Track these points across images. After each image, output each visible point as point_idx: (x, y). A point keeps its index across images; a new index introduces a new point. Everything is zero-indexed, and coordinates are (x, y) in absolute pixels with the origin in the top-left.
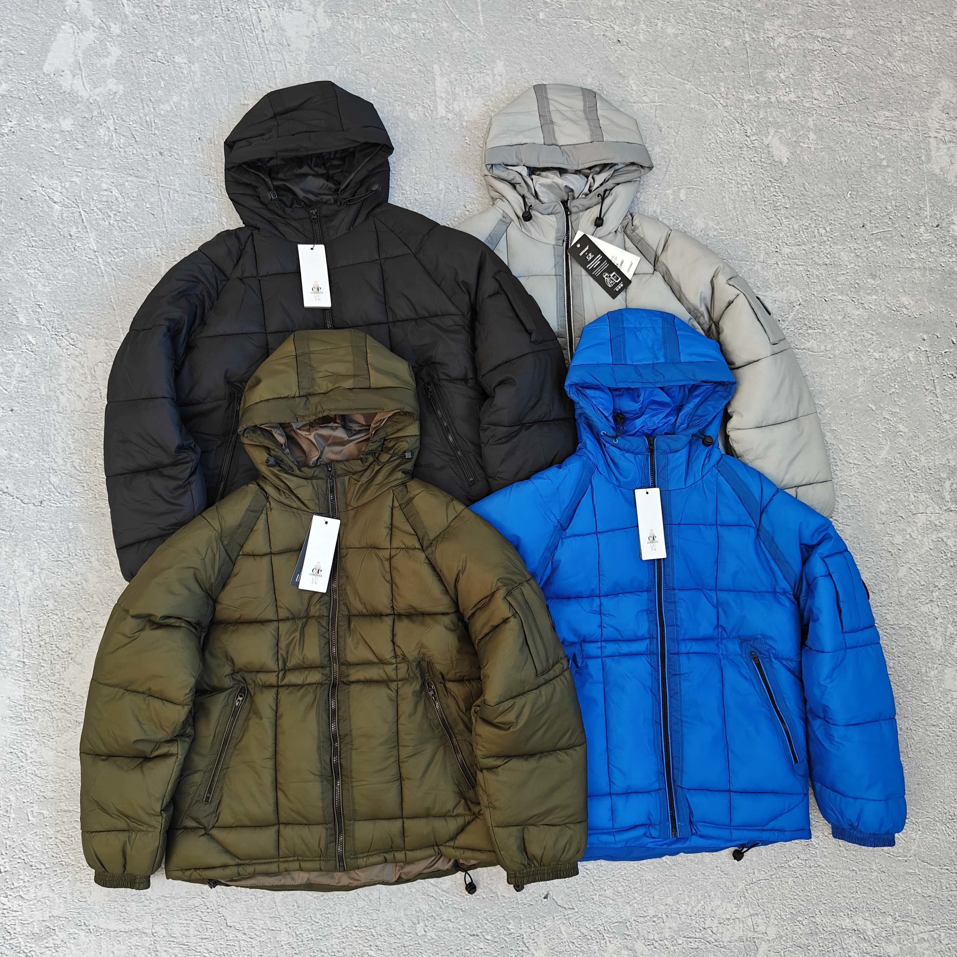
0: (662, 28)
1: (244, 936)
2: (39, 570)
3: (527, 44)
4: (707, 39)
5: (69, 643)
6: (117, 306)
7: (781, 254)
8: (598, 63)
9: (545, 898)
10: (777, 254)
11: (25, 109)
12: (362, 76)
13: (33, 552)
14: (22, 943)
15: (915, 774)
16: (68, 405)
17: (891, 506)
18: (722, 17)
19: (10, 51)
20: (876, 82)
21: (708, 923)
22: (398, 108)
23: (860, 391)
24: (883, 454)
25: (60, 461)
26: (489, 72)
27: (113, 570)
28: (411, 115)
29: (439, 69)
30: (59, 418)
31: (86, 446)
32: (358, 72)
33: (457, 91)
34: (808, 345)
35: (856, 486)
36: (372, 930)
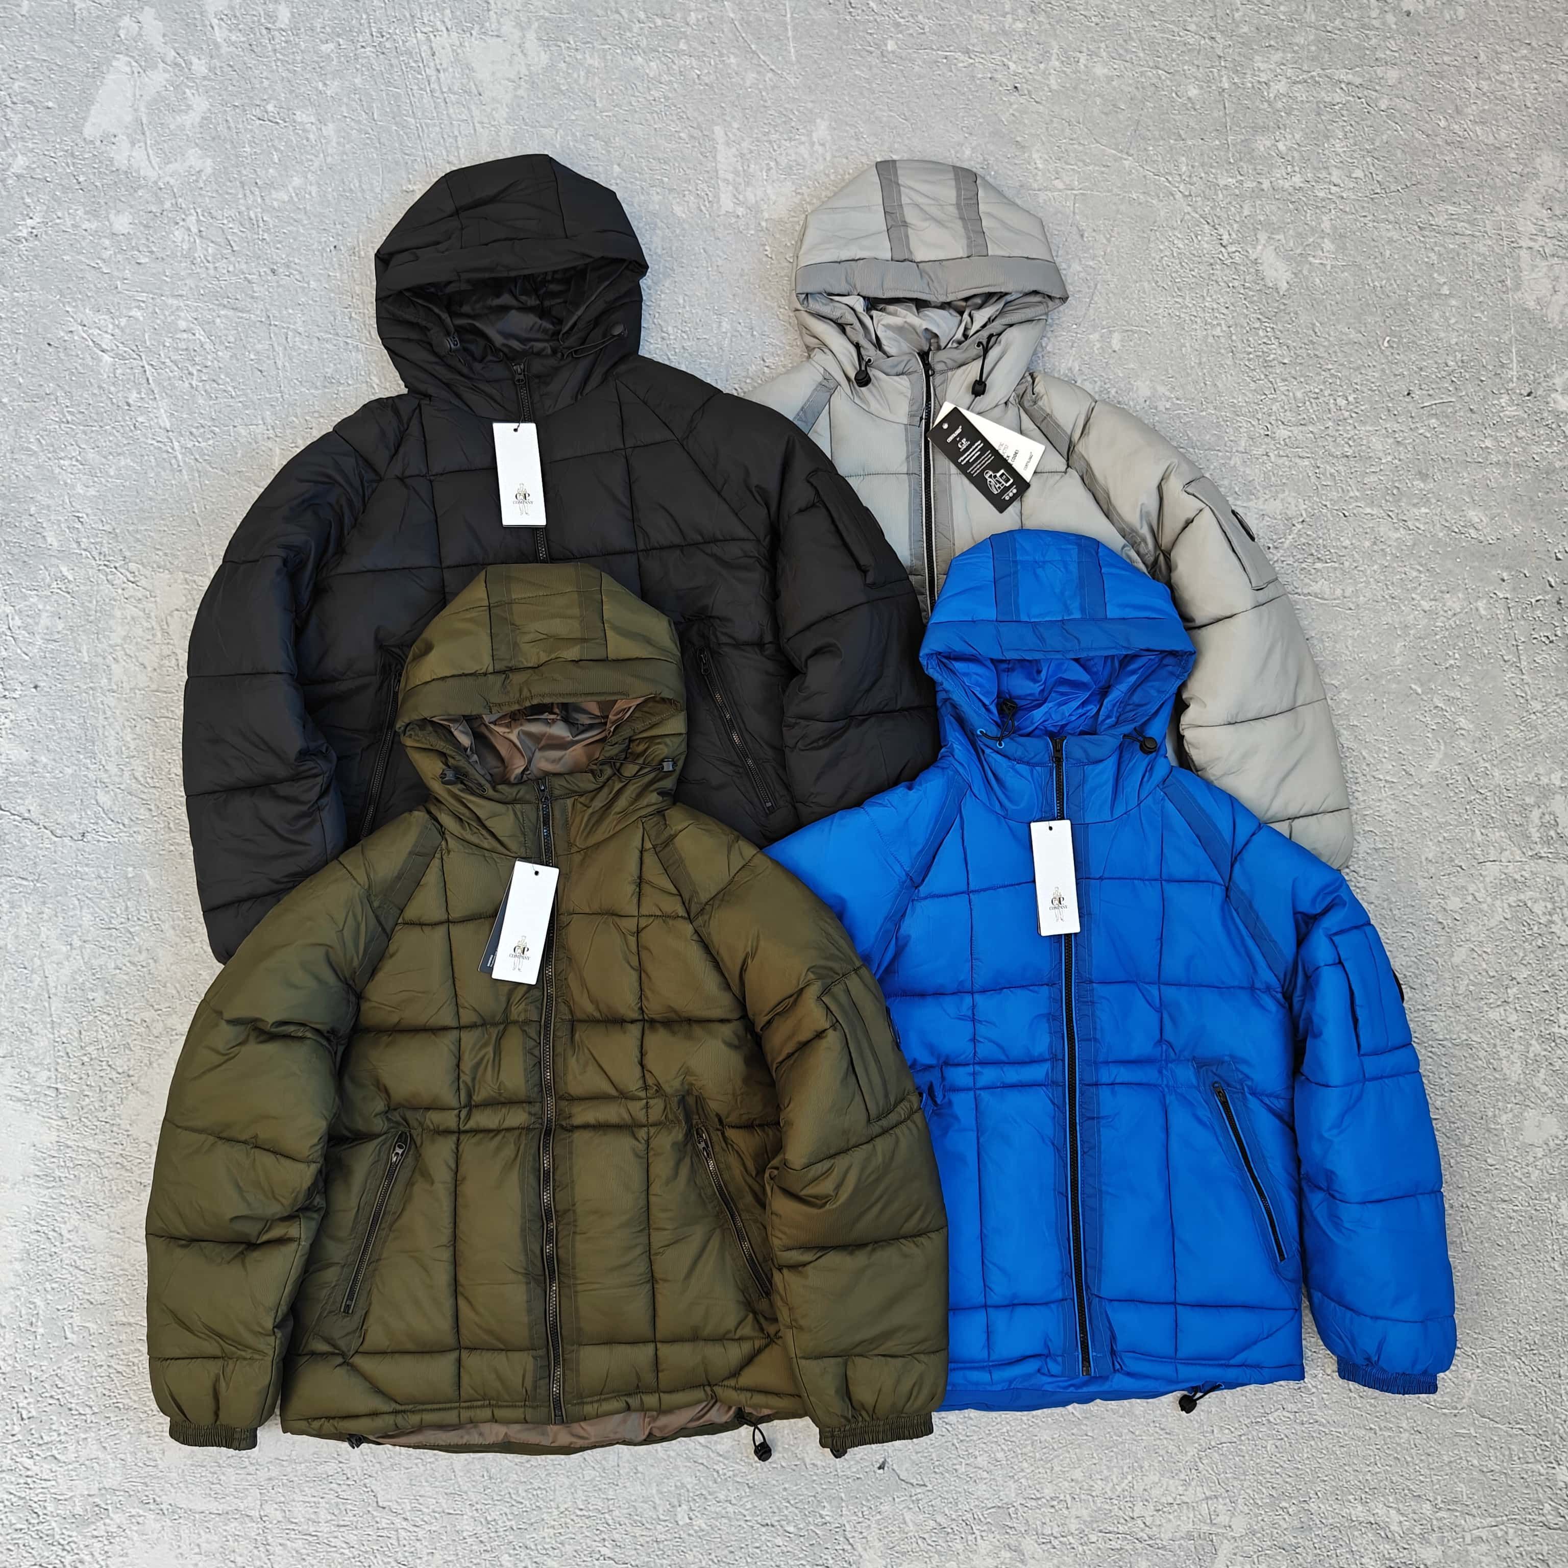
0: (1086, 66)
1: (404, 1523)
2: (79, 943)
3: (866, 93)
4: (1160, 85)
5: (129, 1060)
6: (203, 519)
7: (1273, 439)
8: (981, 124)
9: (880, 1468)
10: (1267, 440)
11: (55, 198)
12: (598, 145)
13: (71, 914)
14: (57, 1529)
15: (1473, 1278)
16: (125, 678)
17: (1444, 849)
18: (1184, 49)
19: (31, 102)
20: (1434, 157)
21: (1138, 1510)
22: (657, 198)
23: (1398, 662)
24: (1433, 766)
25: (113, 770)
26: (803, 138)
27: (198, 944)
28: (678, 210)
29: (722, 133)
30: (111, 700)
31: (155, 745)
32: (592, 139)
33: (751, 170)
34: (1315, 588)
35: (1388, 817)
36: (607, 1516)
